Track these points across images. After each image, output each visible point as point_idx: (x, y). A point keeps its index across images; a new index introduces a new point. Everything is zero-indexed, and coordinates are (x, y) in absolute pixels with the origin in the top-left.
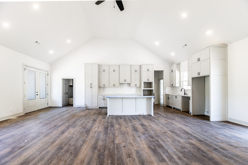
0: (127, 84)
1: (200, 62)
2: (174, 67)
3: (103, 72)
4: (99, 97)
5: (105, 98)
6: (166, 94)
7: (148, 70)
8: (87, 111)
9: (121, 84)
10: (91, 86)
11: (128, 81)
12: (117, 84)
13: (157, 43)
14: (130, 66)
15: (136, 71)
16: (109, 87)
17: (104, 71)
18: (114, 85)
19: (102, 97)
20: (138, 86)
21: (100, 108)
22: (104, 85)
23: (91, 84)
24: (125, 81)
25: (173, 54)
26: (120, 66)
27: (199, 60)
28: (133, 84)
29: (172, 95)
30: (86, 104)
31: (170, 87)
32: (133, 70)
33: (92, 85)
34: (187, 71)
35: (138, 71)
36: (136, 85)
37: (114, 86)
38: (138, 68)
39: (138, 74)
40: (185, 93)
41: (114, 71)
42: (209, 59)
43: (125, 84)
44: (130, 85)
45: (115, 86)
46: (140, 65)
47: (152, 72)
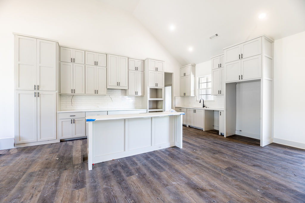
0: (120, 91)
1: (243, 60)
2: (189, 69)
3: (69, 64)
4: (60, 116)
5: (75, 119)
6: (176, 107)
7: (157, 69)
8: (23, 156)
9: (109, 90)
10: (37, 91)
11: (124, 85)
12: (102, 90)
13: (172, 28)
14: (127, 59)
15: (136, 69)
16: (85, 94)
17: (73, 60)
18: (96, 92)
19: (68, 116)
20: (140, 94)
21: (62, 141)
22: (73, 91)
23: (37, 87)
24: (118, 84)
25: (191, 49)
26: (109, 56)
27: (241, 57)
28: (131, 92)
29: (187, 109)
30: (21, 135)
31: (180, 97)
32: (132, 67)
33: (40, 89)
34: (211, 75)
35: (140, 69)
36: (136, 93)
37: (96, 94)
38: (139, 65)
39: (139, 74)
40: (203, 105)
41: (96, 63)
42: (261, 55)
43: (117, 91)
44: (125, 92)
45: (99, 93)
46: (144, 59)
47: (162, 73)
